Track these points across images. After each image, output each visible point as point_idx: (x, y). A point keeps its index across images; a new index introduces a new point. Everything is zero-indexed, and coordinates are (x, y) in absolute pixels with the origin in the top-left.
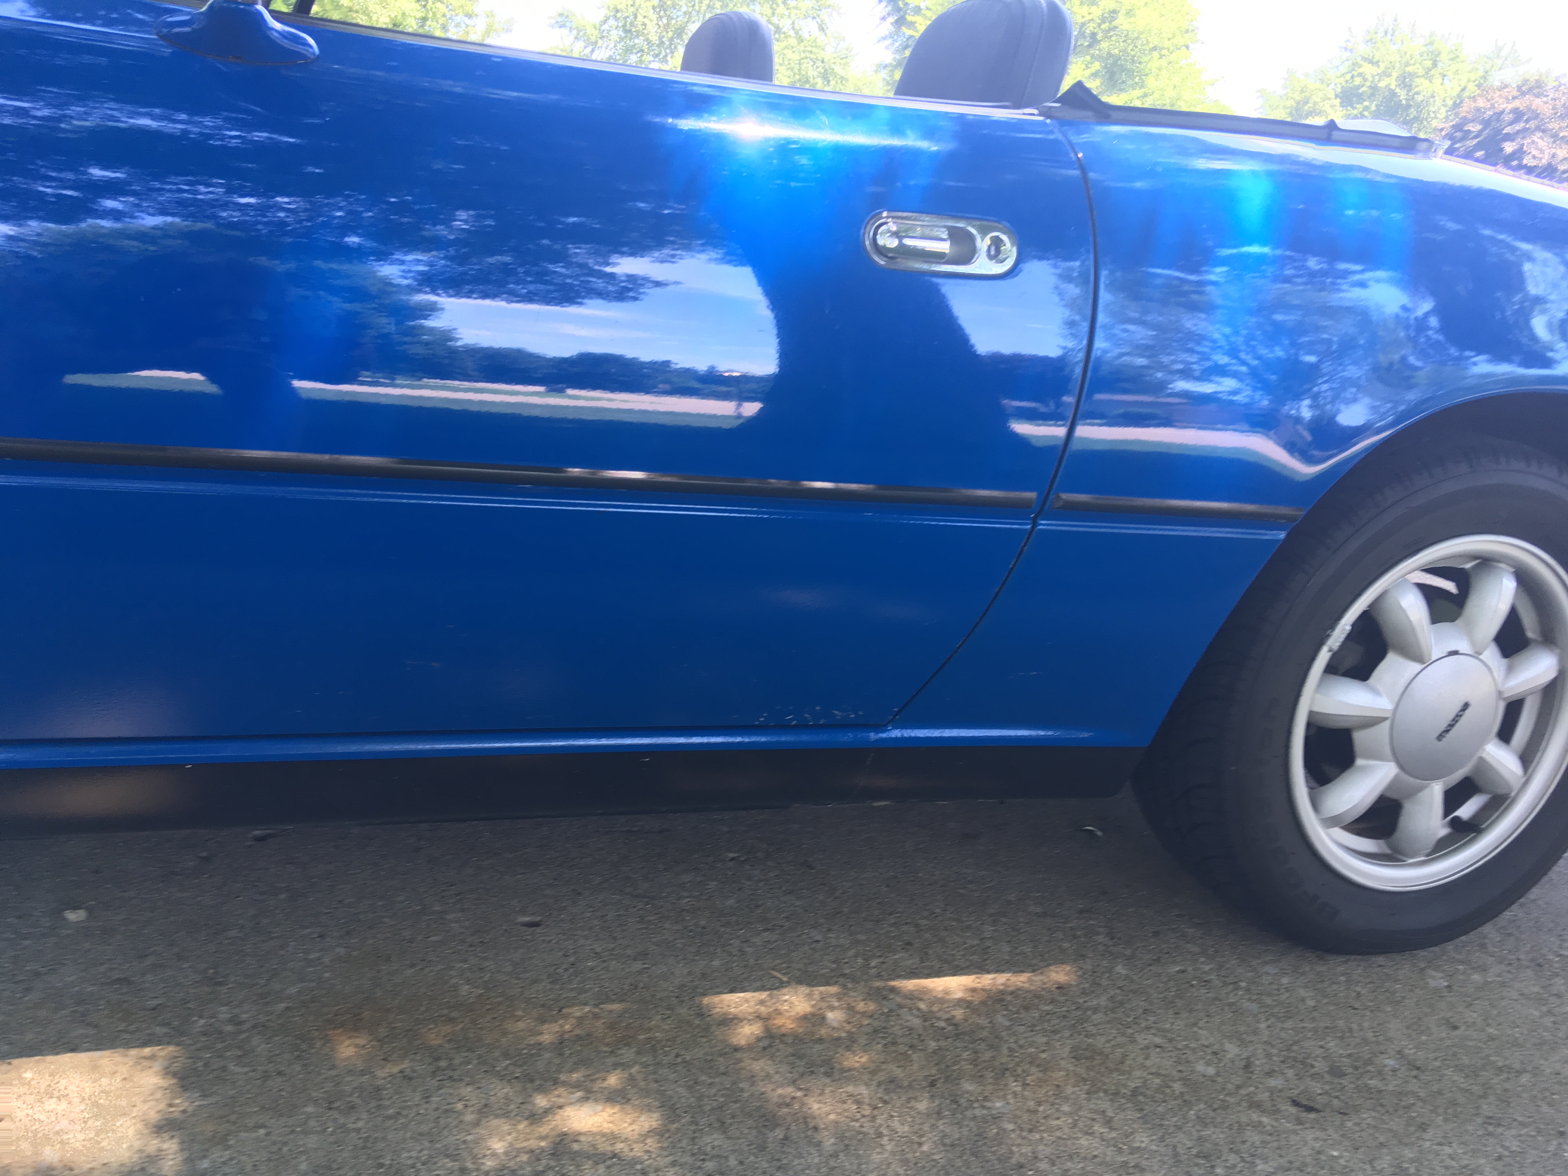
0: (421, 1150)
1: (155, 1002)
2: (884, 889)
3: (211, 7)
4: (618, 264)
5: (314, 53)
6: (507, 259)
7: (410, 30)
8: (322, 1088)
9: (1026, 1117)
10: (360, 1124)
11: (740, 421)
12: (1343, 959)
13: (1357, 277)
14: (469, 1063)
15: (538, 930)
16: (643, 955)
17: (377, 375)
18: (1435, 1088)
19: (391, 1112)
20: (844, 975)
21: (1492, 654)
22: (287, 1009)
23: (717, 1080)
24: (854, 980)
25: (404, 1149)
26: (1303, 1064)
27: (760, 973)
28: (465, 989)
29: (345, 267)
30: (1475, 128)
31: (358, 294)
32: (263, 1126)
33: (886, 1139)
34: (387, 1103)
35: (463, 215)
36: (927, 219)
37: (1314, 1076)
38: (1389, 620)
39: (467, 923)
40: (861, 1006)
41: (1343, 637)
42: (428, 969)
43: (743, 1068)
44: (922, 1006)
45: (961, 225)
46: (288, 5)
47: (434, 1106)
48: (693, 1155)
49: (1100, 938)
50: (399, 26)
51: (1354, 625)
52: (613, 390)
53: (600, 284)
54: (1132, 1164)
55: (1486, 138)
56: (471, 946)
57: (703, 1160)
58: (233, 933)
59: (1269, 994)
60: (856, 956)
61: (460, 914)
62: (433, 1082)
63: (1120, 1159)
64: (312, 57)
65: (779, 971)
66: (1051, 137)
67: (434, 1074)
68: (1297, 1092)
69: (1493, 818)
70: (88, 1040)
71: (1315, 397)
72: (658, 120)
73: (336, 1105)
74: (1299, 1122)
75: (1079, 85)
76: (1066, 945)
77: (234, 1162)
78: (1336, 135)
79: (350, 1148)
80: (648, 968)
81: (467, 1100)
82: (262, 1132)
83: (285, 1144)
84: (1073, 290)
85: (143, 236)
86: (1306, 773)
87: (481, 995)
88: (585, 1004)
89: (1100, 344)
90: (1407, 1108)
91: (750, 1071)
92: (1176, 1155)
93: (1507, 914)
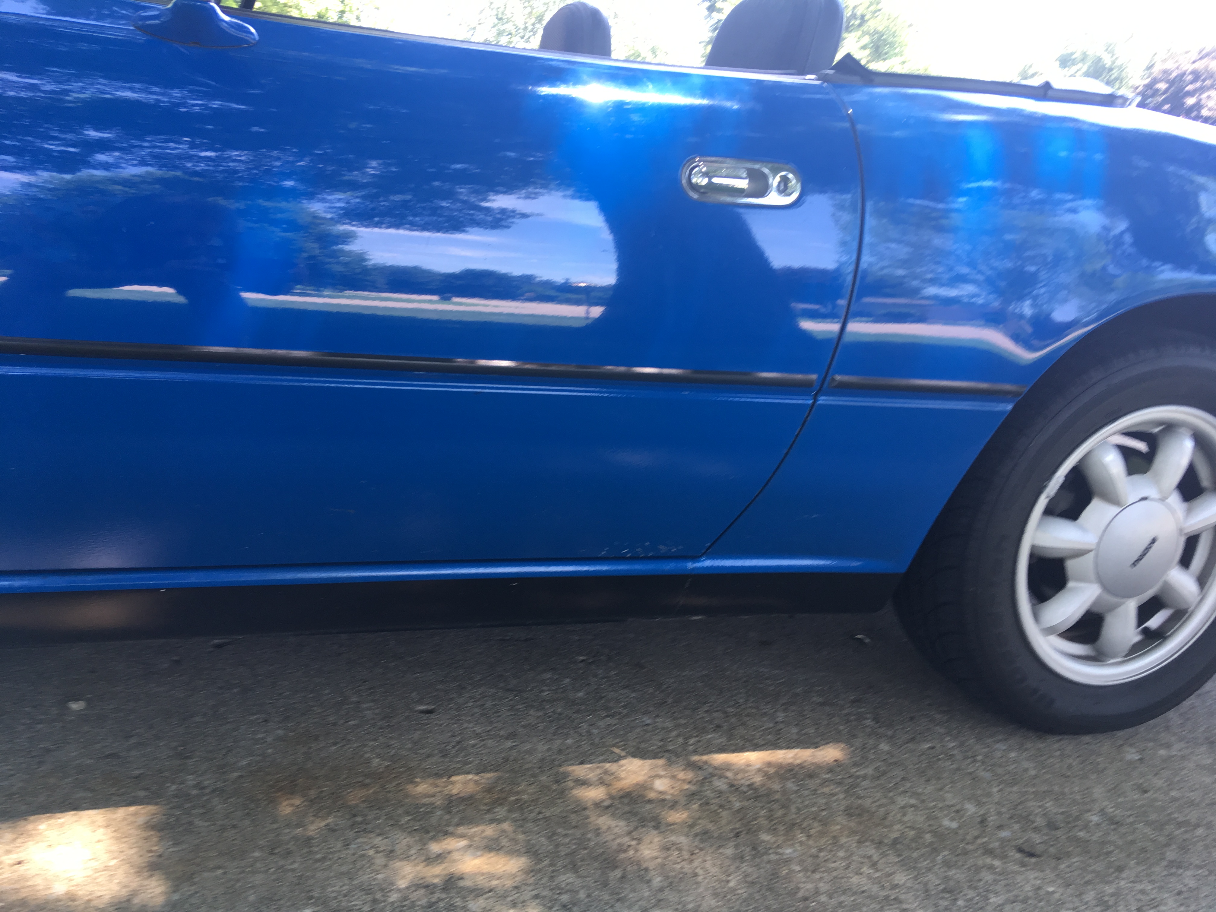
0: (343, 886)
1: (137, 772)
2: (699, 684)
3: (175, 5)
4: (494, 200)
5: (254, 39)
6: (408, 197)
7: (331, 21)
8: (266, 838)
9: (810, 860)
10: (295, 866)
11: (589, 321)
12: (1057, 738)
13: (1069, 205)
14: (379, 819)
15: (432, 716)
16: (512, 736)
17: (308, 288)
18: (1130, 838)
19: (319, 856)
20: (668, 751)
21: (1175, 499)
22: (241, 777)
23: (570, 832)
24: (677, 755)
25: (328, 885)
26: (1026, 820)
27: (603, 750)
28: (376, 762)
29: (284, 205)
30: (1162, 86)
31: (293, 226)
32: (219, 867)
33: (701, 877)
34: (316, 849)
35: (374, 163)
36: (730, 163)
37: (1036, 829)
38: (1094, 473)
39: (377, 711)
40: (681, 775)
41: (1057, 486)
42: (348, 746)
43: (590, 823)
44: (729, 774)
45: (757, 166)
46: (237, 2)
47: (351, 852)
48: (551, 890)
49: (868, 722)
50: (323, 17)
51: (1067, 477)
52: (487, 297)
53: (481, 216)
54: (892, 898)
55: (1171, 94)
56: (381, 728)
57: (559, 893)
58: (197, 719)
59: (1000, 766)
60: (678, 736)
61: (372, 704)
62: (351, 833)
63: (883, 893)
64: (254, 42)
65: (618, 747)
66: (827, 97)
67: (352, 827)
68: (1022, 841)
69: (1175, 628)
70: (86, 801)
71: (1035, 298)
72: (521, 88)
73: (276, 851)
74: (1023, 864)
75: (848, 56)
76: (841, 728)
77: (198, 895)
78: (1050, 93)
79: (287, 884)
80: (517, 745)
81: (377, 847)
82: (220, 872)
83: (238, 880)
84: (846, 217)
85: (126, 182)
86: (1029, 593)
87: (388, 766)
88: (469, 773)
89: (867, 259)
90: (1109, 853)
91: (596, 825)
92: (927, 891)
93: (1187, 703)
